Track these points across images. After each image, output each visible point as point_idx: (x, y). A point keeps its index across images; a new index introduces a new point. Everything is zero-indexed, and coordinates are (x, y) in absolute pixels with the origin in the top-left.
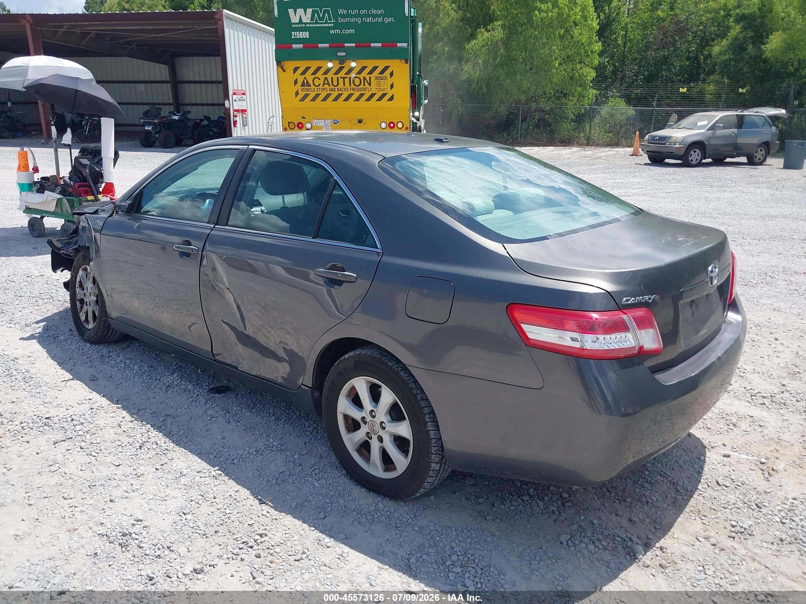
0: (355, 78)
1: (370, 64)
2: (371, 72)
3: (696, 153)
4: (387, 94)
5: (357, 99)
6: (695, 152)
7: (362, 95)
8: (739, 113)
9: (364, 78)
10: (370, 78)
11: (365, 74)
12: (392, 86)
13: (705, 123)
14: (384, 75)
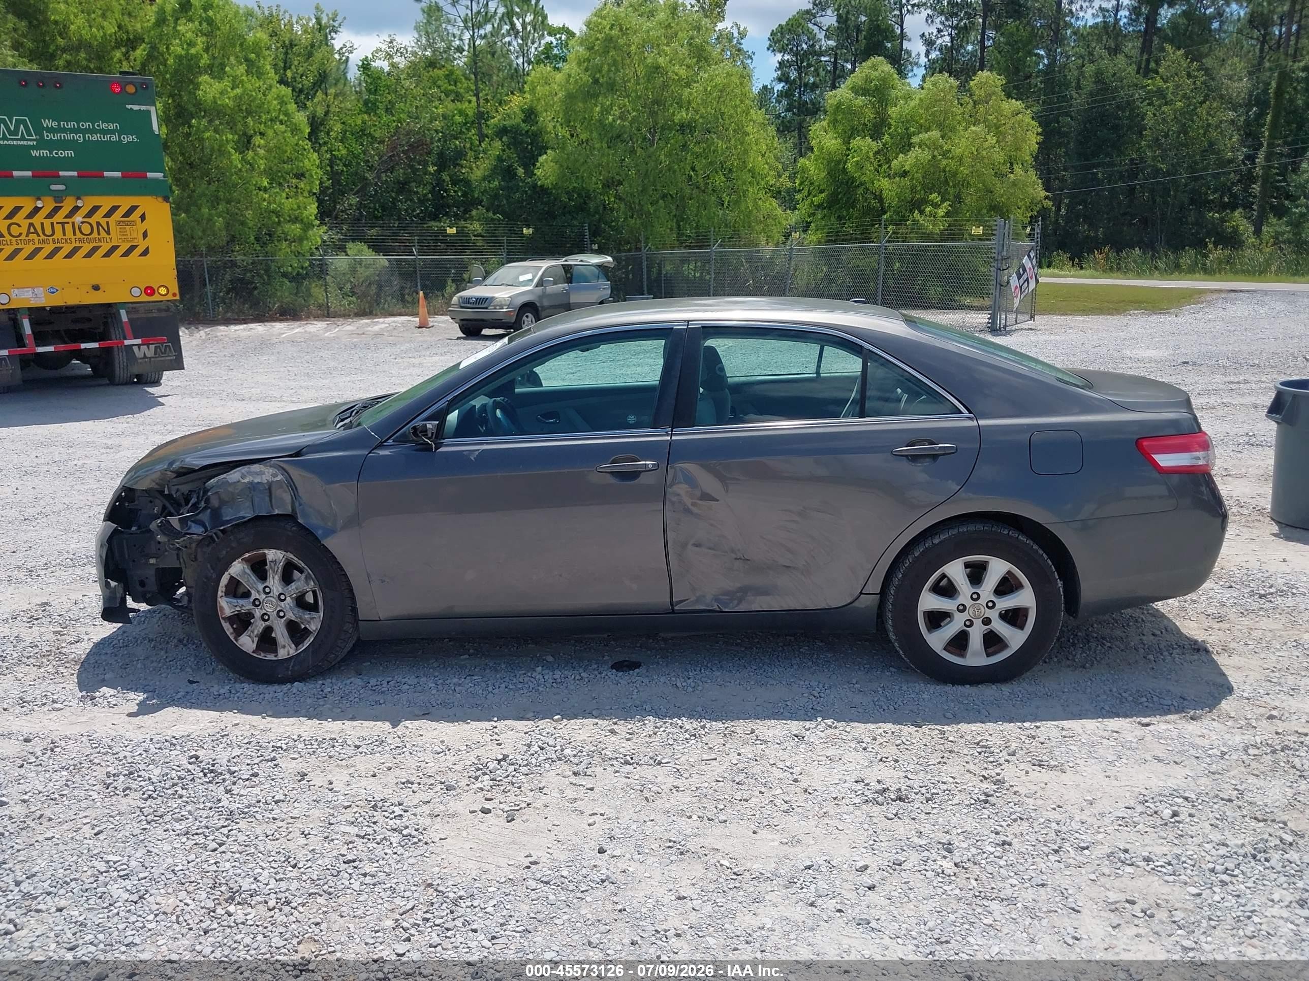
0: (82, 223)
1: (106, 202)
2: (109, 214)
3: (529, 319)
4: (137, 246)
5: (89, 255)
6: (527, 317)
7: (95, 249)
8: (562, 262)
9: (98, 224)
10: (108, 223)
11: (98, 217)
12: (145, 235)
13: (529, 276)
14: (131, 218)
